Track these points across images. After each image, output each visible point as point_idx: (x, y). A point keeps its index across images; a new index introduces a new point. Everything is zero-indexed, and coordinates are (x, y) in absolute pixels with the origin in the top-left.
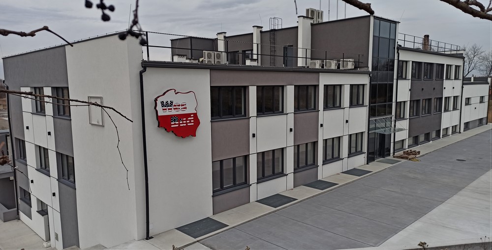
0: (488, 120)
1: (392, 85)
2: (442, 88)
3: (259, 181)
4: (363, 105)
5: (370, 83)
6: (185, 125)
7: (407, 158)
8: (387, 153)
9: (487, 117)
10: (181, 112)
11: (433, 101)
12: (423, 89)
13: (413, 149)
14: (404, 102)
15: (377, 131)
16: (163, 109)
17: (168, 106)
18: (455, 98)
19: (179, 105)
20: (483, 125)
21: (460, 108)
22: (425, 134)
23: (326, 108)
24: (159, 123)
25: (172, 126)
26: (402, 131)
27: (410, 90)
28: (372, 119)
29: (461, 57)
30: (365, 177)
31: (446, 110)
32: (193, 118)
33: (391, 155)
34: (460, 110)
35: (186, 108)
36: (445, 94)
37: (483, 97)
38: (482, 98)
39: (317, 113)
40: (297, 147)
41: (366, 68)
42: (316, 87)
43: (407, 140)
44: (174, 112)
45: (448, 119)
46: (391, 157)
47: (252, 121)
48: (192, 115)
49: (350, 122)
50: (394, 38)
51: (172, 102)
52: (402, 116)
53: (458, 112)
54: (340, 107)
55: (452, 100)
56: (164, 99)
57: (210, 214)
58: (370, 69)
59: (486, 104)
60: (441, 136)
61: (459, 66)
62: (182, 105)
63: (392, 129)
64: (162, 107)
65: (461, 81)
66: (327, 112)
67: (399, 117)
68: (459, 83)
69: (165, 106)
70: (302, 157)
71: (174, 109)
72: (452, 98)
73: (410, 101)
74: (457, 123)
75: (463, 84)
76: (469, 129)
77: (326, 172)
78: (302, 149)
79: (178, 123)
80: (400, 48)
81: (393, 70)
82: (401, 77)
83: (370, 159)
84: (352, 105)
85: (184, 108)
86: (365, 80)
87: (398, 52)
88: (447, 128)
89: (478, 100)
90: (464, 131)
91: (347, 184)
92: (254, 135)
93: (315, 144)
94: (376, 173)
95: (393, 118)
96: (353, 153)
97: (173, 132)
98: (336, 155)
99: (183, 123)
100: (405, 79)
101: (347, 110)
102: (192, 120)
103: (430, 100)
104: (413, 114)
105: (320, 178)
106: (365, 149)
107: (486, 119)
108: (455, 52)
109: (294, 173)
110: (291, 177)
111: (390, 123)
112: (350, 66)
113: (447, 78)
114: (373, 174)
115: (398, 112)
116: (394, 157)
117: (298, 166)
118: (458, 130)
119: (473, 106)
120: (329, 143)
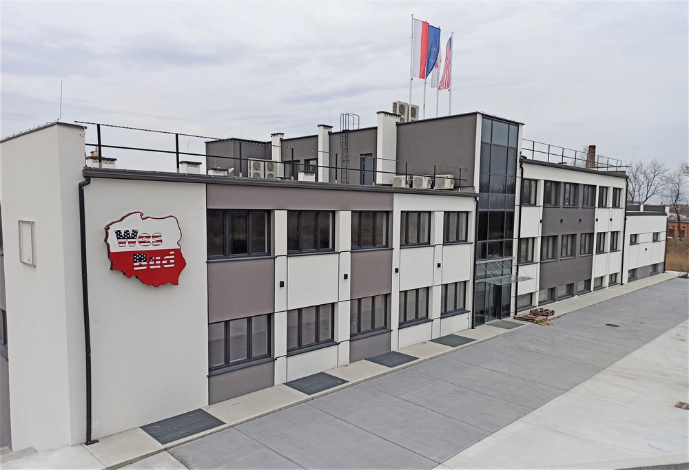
0: (665, 267)
1: (512, 214)
2: (593, 220)
3: (290, 353)
4: (466, 242)
5: (477, 209)
6: (159, 267)
7: (533, 320)
8: (505, 312)
9: (665, 262)
10: (151, 247)
11: (578, 238)
12: (562, 221)
13: (545, 307)
14: (533, 238)
15: (488, 280)
16: (120, 243)
17: (128, 238)
18: (614, 234)
19: (149, 237)
20: (658, 273)
21: (621, 249)
22: (568, 285)
23: (405, 244)
24: (112, 262)
25: (135, 269)
26: (528, 280)
27: (541, 221)
28: (481, 262)
29: (622, 175)
30: (462, 348)
31: (600, 251)
32: (173, 257)
33: (512, 315)
34: (621, 252)
35: (161, 241)
36: (598, 228)
37: (657, 233)
38: (656, 235)
39: (390, 251)
40: (357, 303)
41: (471, 189)
42: (388, 213)
43: (538, 293)
44: (138, 247)
45: (603, 265)
46: (510, 319)
47: (280, 263)
48: (173, 253)
49: (444, 266)
50: (515, 146)
51: (135, 232)
52: (530, 259)
53: (618, 255)
54: (428, 244)
55: (609, 236)
56: (122, 227)
57: (203, 403)
58: (477, 191)
59: (663, 244)
60: (592, 289)
61: (620, 189)
62: (153, 237)
63: (513, 278)
64: (118, 238)
65: (624, 209)
66: (406, 251)
67: (525, 259)
68: (620, 213)
69: (124, 238)
70: (367, 318)
71: (140, 242)
72: (610, 233)
73: (542, 237)
74: (618, 270)
75: (626, 214)
76: (636, 279)
77: (403, 339)
78: (366, 306)
79: (146, 263)
80: (524, 160)
81: (513, 191)
82: (527, 201)
83: (478, 320)
84: (447, 241)
85: (158, 241)
86: (469, 205)
87: (521, 167)
88: (602, 277)
89: (651, 237)
90: (628, 282)
91: (431, 358)
92: (282, 284)
93: (387, 297)
94: (481, 342)
95: (515, 262)
96: (450, 312)
97: (137, 277)
98: (422, 314)
99: (155, 264)
100: (535, 205)
101: (439, 249)
102: (172, 259)
103: (573, 236)
104: (547, 257)
105: (394, 348)
106: (469, 306)
107: (662, 265)
108: (614, 169)
109: (350, 341)
110: (345, 348)
111: (509, 271)
112: (448, 184)
113: (601, 206)
114: (476, 343)
115: (523, 253)
116: (515, 318)
117: (359, 330)
118: (619, 280)
119: (642, 247)
120: (411, 298)
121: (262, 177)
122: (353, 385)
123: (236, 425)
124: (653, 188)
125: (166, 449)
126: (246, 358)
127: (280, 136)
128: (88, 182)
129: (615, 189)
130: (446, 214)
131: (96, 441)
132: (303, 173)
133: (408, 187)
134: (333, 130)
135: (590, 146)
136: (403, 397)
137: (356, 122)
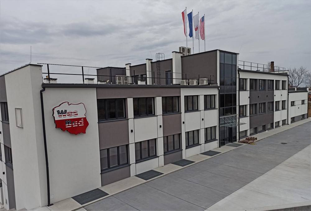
0: (308, 115)
1: (236, 95)
2: (273, 96)
3: (137, 162)
4: (215, 108)
5: (219, 93)
6: (77, 126)
7: (247, 143)
8: (234, 140)
9: (308, 113)
10: (73, 117)
11: (267, 104)
12: (258, 97)
13: (252, 136)
14: (246, 105)
15: (225, 125)
16: (59, 116)
17: (63, 114)
18: (283, 102)
19: (72, 113)
20: (305, 119)
21: (287, 108)
22: (263, 126)
23: (187, 111)
24: (56, 125)
25: (66, 127)
26: (244, 124)
27: (249, 97)
28: (222, 117)
29: (286, 75)
30: (215, 157)
31: (277, 110)
32: (83, 121)
33: (238, 140)
34: (287, 110)
35: (77, 114)
36: (276, 99)
38: (303, 101)
39: (180, 114)
40: (166, 138)
41: (216, 84)
42: (179, 97)
43: (249, 130)
44: (67, 117)
45: (279, 116)
46: (237, 142)
47: (131, 122)
48: (83, 119)
49: (205, 119)
50: (235, 64)
51: (66, 111)
52: (245, 115)
53: (286, 111)
54: (197, 110)
55: (281, 103)
56: (60, 109)
57: (99, 186)
58: (219, 85)
59: (307, 105)
60: (274, 127)
61: (285, 81)
62: (74, 113)
63: (237, 124)
64: (58, 114)
65: (287, 90)
66: (187, 114)
67: (242, 115)
68: (286, 92)
69: (61, 114)
70: (171, 145)
71: (68, 115)
72: (281, 101)
73: (250, 105)
74: (286, 118)
75: (289, 92)
76: (295, 122)
77: (188, 154)
78: (170, 139)
79: (71, 124)
80: (240, 70)
81: (236, 84)
82: (242, 88)
83: (222, 144)
84: (206, 108)
85: (76, 114)
86: (215, 92)
87: (238, 73)
88: (279, 122)
89: (301, 102)
90: (291, 123)
91: (201, 162)
92: (132, 131)
93: (180, 135)
94: (224, 153)
95: (238, 116)
96: (209, 140)
97: (67, 131)
98: (196, 142)
99: (75, 125)
100: (246, 90)
101: (202, 112)
102: (82, 122)
103: (264, 103)
104: (253, 113)
105: (184, 158)
106: (217, 137)
107: (307, 115)
108: (282, 72)
109: (164, 155)
110: (162, 159)
111: (235, 121)
112: (205, 83)
113: (276, 89)
114: (221, 154)
115: (241, 112)
116: (239, 142)
117: (168, 150)
118: (286, 123)
119: (296, 107)
120: (191, 135)
121: (122, 84)
122: (166, 175)
123: (114, 195)
124: (301, 80)
125: (83, 207)
126: (117, 165)
127: (129, 65)
128: (44, 90)
129: (283, 81)
130: (205, 96)
131: (52, 204)
132: (140, 81)
133: (188, 85)
134: (153, 61)
135: (271, 62)
136: (188, 179)
137: (163, 57)
